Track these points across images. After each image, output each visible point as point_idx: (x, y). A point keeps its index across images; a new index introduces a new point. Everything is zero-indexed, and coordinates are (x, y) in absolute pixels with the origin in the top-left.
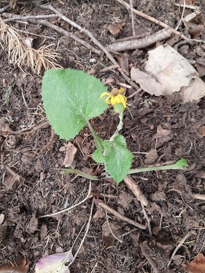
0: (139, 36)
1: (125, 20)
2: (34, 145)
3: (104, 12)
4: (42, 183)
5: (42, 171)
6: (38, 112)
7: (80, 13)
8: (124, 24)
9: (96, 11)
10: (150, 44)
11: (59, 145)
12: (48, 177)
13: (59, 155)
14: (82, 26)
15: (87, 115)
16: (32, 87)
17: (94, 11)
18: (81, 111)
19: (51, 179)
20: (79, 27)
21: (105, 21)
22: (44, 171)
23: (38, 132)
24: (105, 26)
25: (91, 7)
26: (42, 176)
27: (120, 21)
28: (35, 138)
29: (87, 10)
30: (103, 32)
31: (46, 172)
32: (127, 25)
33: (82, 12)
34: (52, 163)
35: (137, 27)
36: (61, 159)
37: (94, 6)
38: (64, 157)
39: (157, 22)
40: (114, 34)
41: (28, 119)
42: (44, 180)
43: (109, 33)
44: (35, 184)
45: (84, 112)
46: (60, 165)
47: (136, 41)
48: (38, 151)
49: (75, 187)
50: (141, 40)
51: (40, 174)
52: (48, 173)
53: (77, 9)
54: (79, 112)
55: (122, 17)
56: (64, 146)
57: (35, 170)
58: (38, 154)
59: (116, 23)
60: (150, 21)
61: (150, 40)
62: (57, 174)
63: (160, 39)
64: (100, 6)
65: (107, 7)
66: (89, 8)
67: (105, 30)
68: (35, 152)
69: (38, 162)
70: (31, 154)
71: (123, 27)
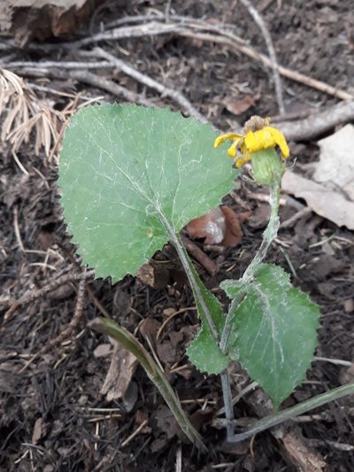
0: (294, 115)
1: (259, 89)
2: (26, 347)
3: (213, 75)
4: (34, 449)
5: (39, 415)
6: (49, 263)
7: (163, 73)
8: (258, 97)
9: (198, 70)
10: (322, 129)
11: (94, 342)
12: (55, 432)
13: (91, 367)
14: (166, 86)
15: (175, 216)
16: (41, 201)
17: (192, 70)
18: (159, 208)
19: (63, 439)
20: (160, 88)
21: (216, 91)
22: (44, 415)
23: (41, 310)
24: (216, 99)
25: (186, 64)
26: (38, 432)
27: (248, 90)
28: (32, 327)
29: (177, 68)
30: (213, 110)
31: (50, 418)
32: (265, 100)
33: (166, 70)
34: (69, 391)
35: (288, 102)
36: (95, 380)
37: (192, 61)
38: (105, 372)
39: (331, 90)
40: (236, 112)
41: (22, 281)
42: (41, 442)
43: (225, 112)
44: (16, 456)
45: (168, 210)
46: (91, 398)
47: (288, 124)
48: (37, 361)
50: (299, 122)
51: (33, 425)
52: (57, 422)
53: (156, 65)
54: (153, 209)
55: (253, 83)
56: (108, 342)
57: (20, 415)
58: (34, 366)
59: (241, 93)
60: (316, 90)
61: (320, 123)
62: (80, 422)
63: (344, 118)
64: (205, 66)
65: (219, 67)
66: (182, 65)
67: (216, 107)
68: (27, 363)
69: (31, 389)
70: (15, 368)
71: (258, 102)
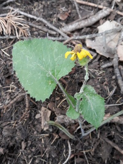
0: (85, 17)
1: (70, 8)
2: (12, 119)
3: (52, 6)
4: (24, 151)
5: (22, 140)
6: (11, 90)
7: (34, 9)
8: (70, 11)
9: (46, 6)
10: (95, 22)
11: (34, 114)
12: (29, 145)
13: (36, 123)
14: (37, 16)
15: (57, 75)
16: (4, 69)
17: (44, 6)
18: (51, 74)
19: (32, 146)
20: (35, 17)
21: (54, 12)
22: (24, 140)
23: (14, 106)
24: (55, 15)
25: (41, 4)
26: (23, 145)
27: (66, 10)
28: (12, 112)
29: (39, 6)
30: (55, 20)
31: (26, 141)
32: (72, 12)
33: (35, 8)
34: (30, 131)
35: (81, 12)
36: (38, 126)
37: (43, 2)
38: (40, 123)
39: (96, 6)
40: (63, 19)
41: (4, 97)
42: (25, 149)
43: (59, 20)
44: (18, 154)
45: (53, 74)
46: (38, 132)
47: (83, 21)
48: (16, 123)
49: (55, 149)
50: (86, 20)
51: (21, 144)
52: (29, 142)
53: (30, 6)
54: (49, 74)
55: (67, 7)
56: (39, 113)
57: (16, 141)
58: (16, 125)
59: (63, 12)
60: (90, 6)
61: (94, 19)
62: (37, 140)
63: (102, 17)
64: (48, 3)
65: (54, 2)
66: (40, 4)
67: (56, 18)
68: (14, 125)
69: (17, 133)
70: (10, 127)
71: (70, 14)
